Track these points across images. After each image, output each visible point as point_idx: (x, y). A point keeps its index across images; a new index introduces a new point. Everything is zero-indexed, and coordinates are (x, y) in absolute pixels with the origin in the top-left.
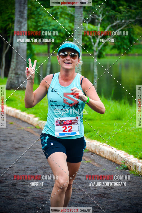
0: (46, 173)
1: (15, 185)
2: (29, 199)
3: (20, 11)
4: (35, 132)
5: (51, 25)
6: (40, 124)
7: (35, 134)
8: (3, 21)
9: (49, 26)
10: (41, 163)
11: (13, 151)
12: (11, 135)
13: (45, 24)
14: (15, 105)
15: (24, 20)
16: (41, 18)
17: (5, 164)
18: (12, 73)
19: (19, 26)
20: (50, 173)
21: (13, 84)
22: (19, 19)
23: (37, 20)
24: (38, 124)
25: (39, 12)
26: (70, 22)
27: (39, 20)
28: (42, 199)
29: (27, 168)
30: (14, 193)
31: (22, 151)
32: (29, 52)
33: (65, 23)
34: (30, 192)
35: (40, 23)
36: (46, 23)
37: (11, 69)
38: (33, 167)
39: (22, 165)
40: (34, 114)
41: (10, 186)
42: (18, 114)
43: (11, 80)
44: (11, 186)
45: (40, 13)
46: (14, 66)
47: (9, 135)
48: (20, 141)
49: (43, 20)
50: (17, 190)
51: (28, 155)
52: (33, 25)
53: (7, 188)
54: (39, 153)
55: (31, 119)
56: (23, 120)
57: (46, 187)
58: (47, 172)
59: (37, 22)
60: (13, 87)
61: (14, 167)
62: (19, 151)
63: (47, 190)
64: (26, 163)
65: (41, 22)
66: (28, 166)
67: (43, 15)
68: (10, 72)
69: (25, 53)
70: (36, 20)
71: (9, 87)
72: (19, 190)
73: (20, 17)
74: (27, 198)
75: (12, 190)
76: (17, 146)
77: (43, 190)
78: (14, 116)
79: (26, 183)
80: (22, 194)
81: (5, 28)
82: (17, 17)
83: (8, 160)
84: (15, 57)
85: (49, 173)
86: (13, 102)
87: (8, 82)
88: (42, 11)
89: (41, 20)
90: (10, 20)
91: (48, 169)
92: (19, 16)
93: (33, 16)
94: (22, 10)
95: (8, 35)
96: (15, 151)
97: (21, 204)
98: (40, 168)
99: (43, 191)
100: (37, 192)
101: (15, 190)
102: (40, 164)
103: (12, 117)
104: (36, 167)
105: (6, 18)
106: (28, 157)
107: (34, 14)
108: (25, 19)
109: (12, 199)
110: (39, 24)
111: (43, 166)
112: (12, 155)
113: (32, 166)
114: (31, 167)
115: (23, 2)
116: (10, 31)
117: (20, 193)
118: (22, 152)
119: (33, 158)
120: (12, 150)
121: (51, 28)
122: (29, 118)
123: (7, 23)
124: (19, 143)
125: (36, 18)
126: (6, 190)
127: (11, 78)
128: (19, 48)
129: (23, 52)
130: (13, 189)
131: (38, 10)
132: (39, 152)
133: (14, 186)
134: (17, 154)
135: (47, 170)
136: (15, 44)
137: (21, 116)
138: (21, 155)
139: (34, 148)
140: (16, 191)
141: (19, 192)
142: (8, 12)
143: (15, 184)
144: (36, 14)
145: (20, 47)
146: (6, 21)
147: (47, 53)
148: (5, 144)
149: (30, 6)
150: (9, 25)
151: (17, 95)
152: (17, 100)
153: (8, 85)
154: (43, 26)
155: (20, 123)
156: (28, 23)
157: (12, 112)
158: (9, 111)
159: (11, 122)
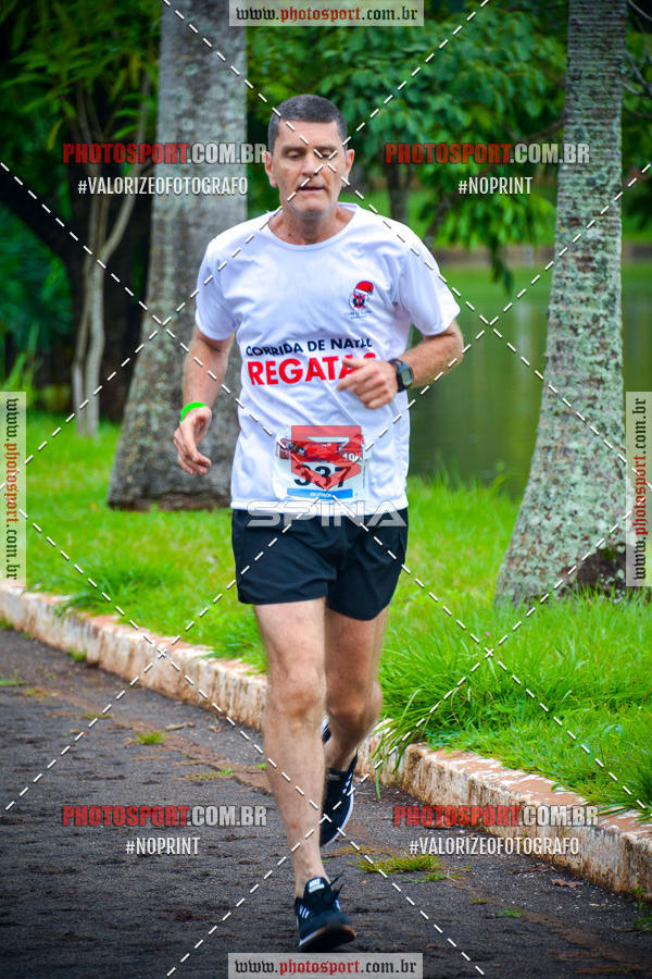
5: (410, 55)
8: (83, 41)
9: (397, 65)
18: (148, 396)
19: (193, 71)
21: (160, 464)
26: (541, 31)
33: (510, 35)
35: (333, 46)
43: (147, 442)
46: (161, 345)
48: (213, 860)
52: (290, 58)
56: (230, 713)
60: (161, 486)
68: (138, 387)
71: (137, 491)
78: (171, 689)
81: (101, 87)
84: (169, 285)
86: (163, 595)
87: (125, 454)
90: (132, 32)
95: (120, 135)
103: (158, 694)
105: (106, 19)
110: (328, 54)
116: (135, 105)
121: (407, 77)
123: (114, 52)
127: (145, 431)
128: (191, 219)
137: (214, 687)
145: (202, 214)
146: (107, 35)
150: (124, 62)
151: (183, 542)
152: (187, 574)
153: (121, 479)
154: (352, 65)
155: (208, 738)
156: (249, 48)
157: (155, 662)
158: (131, 656)
159: (143, 729)
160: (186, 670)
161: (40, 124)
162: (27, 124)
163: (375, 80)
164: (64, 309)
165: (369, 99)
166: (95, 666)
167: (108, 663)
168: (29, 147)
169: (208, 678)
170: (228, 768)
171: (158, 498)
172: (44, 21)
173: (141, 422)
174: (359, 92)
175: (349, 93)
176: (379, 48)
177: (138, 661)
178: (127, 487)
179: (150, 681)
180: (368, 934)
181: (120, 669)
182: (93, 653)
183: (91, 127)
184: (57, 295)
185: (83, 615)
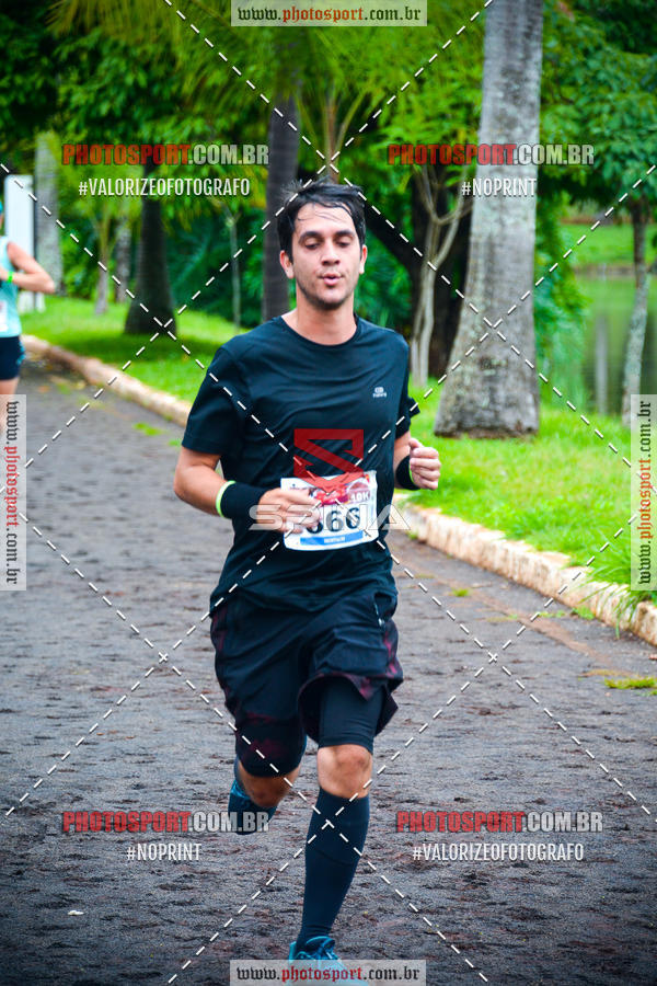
0: (627, 829)
1: (480, 884)
2: (552, 952)
3: (507, 71)
4: (571, 634)
6: (595, 598)
7: (572, 643)
8: (428, 119)
9: (642, 139)
10: (602, 781)
11: (469, 722)
12: (462, 648)
13: (623, 126)
14: (477, 509)
15: (526, 110)
16: (603, 101)
17: (436, 781)
18: (465, 359)
20: (647, 827)
21: (469, 408)
22: (501, 105)
23: (587, 110)
24: (586, 600)
25: (597, 72)
27: (597, 108)
28: (610, 951)
29: (535, 805)
30: (481, 919)
31: (514, 723)
32: (544, 258)
34: (551, 917)
35: (599, 125)
36: (628, 121)
37: (458, 342)
38: (566, 798)
39: (514, 789)
40: (566, 548)
41: (461, 884)
42: (493, 548)
43: (461, 392)
44: (465, 884)
45: (602, 76)
46: (473, 327)
47: (451, 648)
49: (612, 111)
50: (495, 904)
51: (542, 744)
52: (568, 133)
53: (444, 893)
54: (592, 735)
55: (552, 575)
56: (516, 578)
57: (627, 896)
58: (631, 826)
59: (583, 122)
60: (470, 423)
61: (476, 799)
62: (500, 725)
63: (634, 911)
64: (531, 781)
65: (605, 117)
66: (543, 796)
67: (615, 85)
69: (527, 266)
70: (579, 110)
71: (453, 425)
72: (504, 904)
73: (504, 99)
74: (539, 942)
75: (468, 905)
76: (486, 698)
77: (614, 908)
78: (475, 560)
79: (534, 874)
80: (516, 924)
82: (495, 99)
83: (449, 762)
84: (480, 286)
85: (643, 829)
86: (471, 496)
87: (446, 400)
88: (611, 69)
89: (606, 108)
90: (461, 114)
91: (634, 809)
92: (501, 95)
93: (569, 92)
94: (517, 64)
95: (450, 183)
96: (479, 722)
97: (514, 972)
98: (600, 803)
99: (613, 914)
100: (584, 917)
101: (484, 906)
102: (597, 786)
103: (466, 563)
104: (580, 799)
105: (444, 105)
106: (541, 751)
107: (573, 84)
108: (532, 105)
109: (470, 946)
110: (596, 131)
111: (613, 796)
112: (468, 742)
113: (559, 796)
114: (553, 800)
115: (522, 29)
117: (506, 919)
118: (513, 727)
119: (564, 755)
120: (468, 717)
122: (544, 568)
123: (447, 127)
124: (500, 685)
125: (582, 102)
126: (443, 902)
127: (460, 385)
128: (497, 241)
129: (518, 261)
130: (472, 899)
131: (593, 64)
132: (594, 727)
133: (479, 889)
134: (488, 736)
135: (632, 815)
136: (483, 226)
137: (505, 560)
138: (505, 741)
139: (569, 711)
140: (488, 908)
141: (500, 913)
142: (450, 74)
143: (485, 875)
144: (581, 82)
145: (504, 238)
146: (443, 116)
147: (630, 263)
148: (433, 689)
149: (553, 43)
150: (454, 134)
151: (485, 460)
152: (487, 483)
153: (443, 417)
154: (612, 138)
155: (502, 593)
156: (541, 126)
157: (466, 542)
158: (449, 536)
159: (457, 587)
160: (486, 548)
161: (393, 176)
162: (384, 176)
163: (627, 150)
164: (405, 302)
165: (623, 162)
166: (423, 543)
167: (432, 541)
168: (385, 190)
169: (500, 553)
170: (514, 615)
171: (468, 430)
172: (402, 106)
173: (458, 379)
174: (616, 157)
175: (608, 158)
176: (631, 127)
177: (453, 541)
178: (447, 423)
179: (461, 554)
180: (610, 729)
181: (441, 545)
182: (422, 533)
183: (430, 177)
184: (400, 291)
185: (417, 508)
